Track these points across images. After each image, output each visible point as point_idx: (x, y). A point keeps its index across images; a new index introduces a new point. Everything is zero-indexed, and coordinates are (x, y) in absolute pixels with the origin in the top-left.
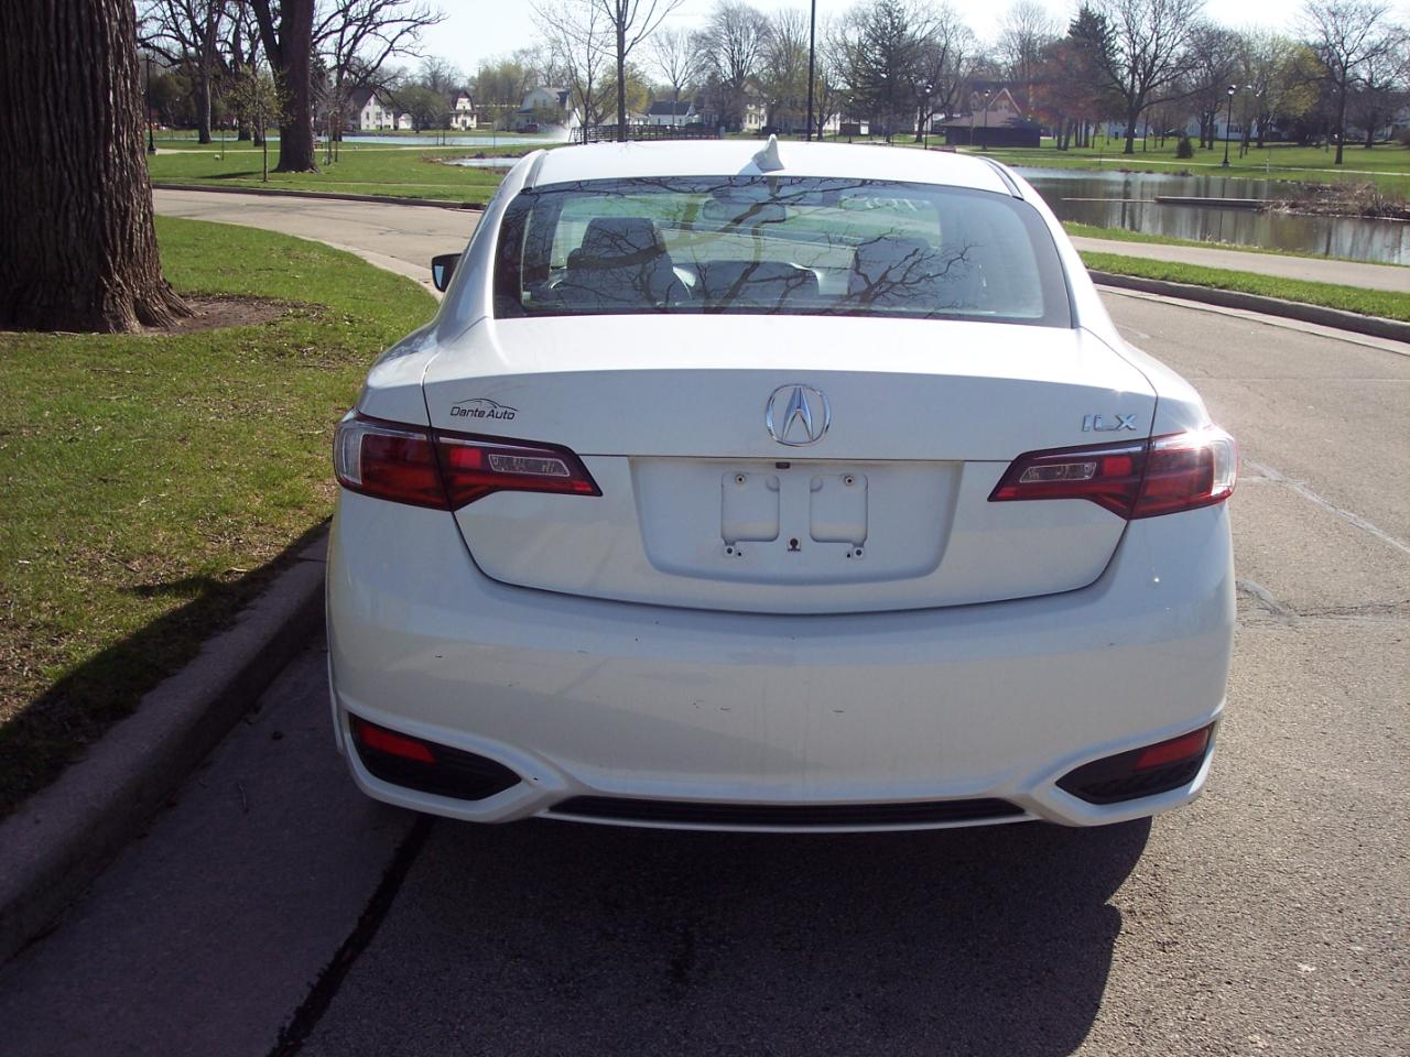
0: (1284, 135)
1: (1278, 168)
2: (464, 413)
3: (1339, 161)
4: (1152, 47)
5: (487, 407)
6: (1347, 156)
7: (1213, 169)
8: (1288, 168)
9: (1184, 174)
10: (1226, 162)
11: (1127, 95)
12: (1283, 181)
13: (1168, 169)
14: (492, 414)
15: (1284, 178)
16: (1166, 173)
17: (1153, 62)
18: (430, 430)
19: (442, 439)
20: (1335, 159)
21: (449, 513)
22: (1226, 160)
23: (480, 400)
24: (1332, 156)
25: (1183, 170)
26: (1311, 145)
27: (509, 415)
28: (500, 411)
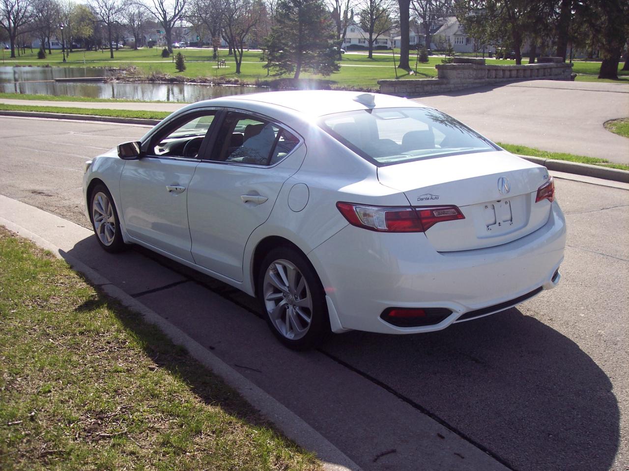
0: (78, 46)
1: (88, 61)
2: (422, 199)
3: (112, 57)
4: (16, 7)
5: (429, 196)
6: (116, 54)
7: (60, 63)
8: (92, 61)
9: (47, 66)
10: (64, 60)
11: (8, 30)
12: (93, 67)
13: (39, 65)
14: (432, 199)
15: (94, 66)
16: (38, 66)
17: (18, 14)
18: (410, 207)
19: (417, 209)
20: (110, 56)
21: (423, 233)
22: (64, 59)
23: (426, 194)
24: (109, 54)
25: (46, 64)
26: (92, 50)
27: (437, 198)
28: (434, 197)
